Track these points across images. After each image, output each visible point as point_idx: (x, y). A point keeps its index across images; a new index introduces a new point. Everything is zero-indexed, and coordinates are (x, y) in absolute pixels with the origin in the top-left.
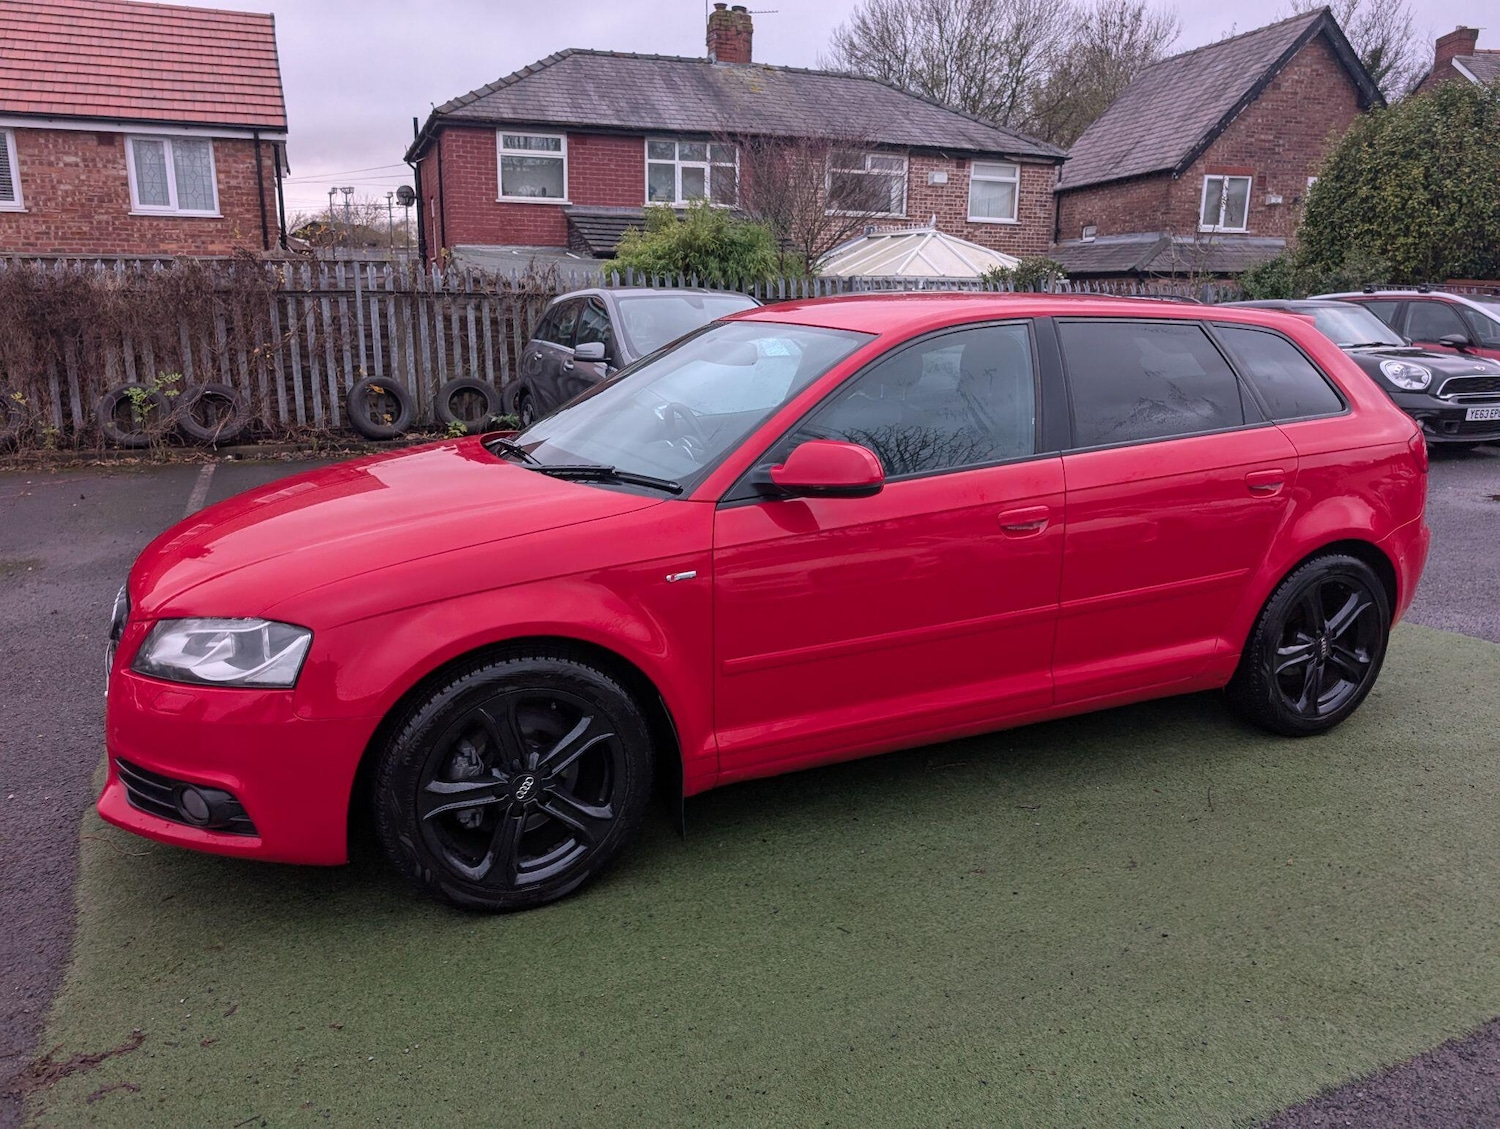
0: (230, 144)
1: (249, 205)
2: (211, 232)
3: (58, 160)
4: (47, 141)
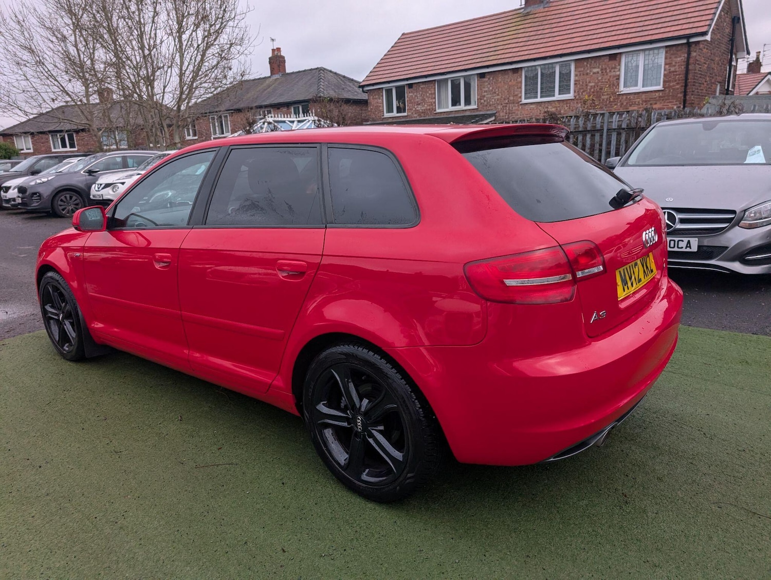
0: (674, 48)
1: (679, 80)
2: (655, 98)
3: (591, 71)
4: (587, 63)
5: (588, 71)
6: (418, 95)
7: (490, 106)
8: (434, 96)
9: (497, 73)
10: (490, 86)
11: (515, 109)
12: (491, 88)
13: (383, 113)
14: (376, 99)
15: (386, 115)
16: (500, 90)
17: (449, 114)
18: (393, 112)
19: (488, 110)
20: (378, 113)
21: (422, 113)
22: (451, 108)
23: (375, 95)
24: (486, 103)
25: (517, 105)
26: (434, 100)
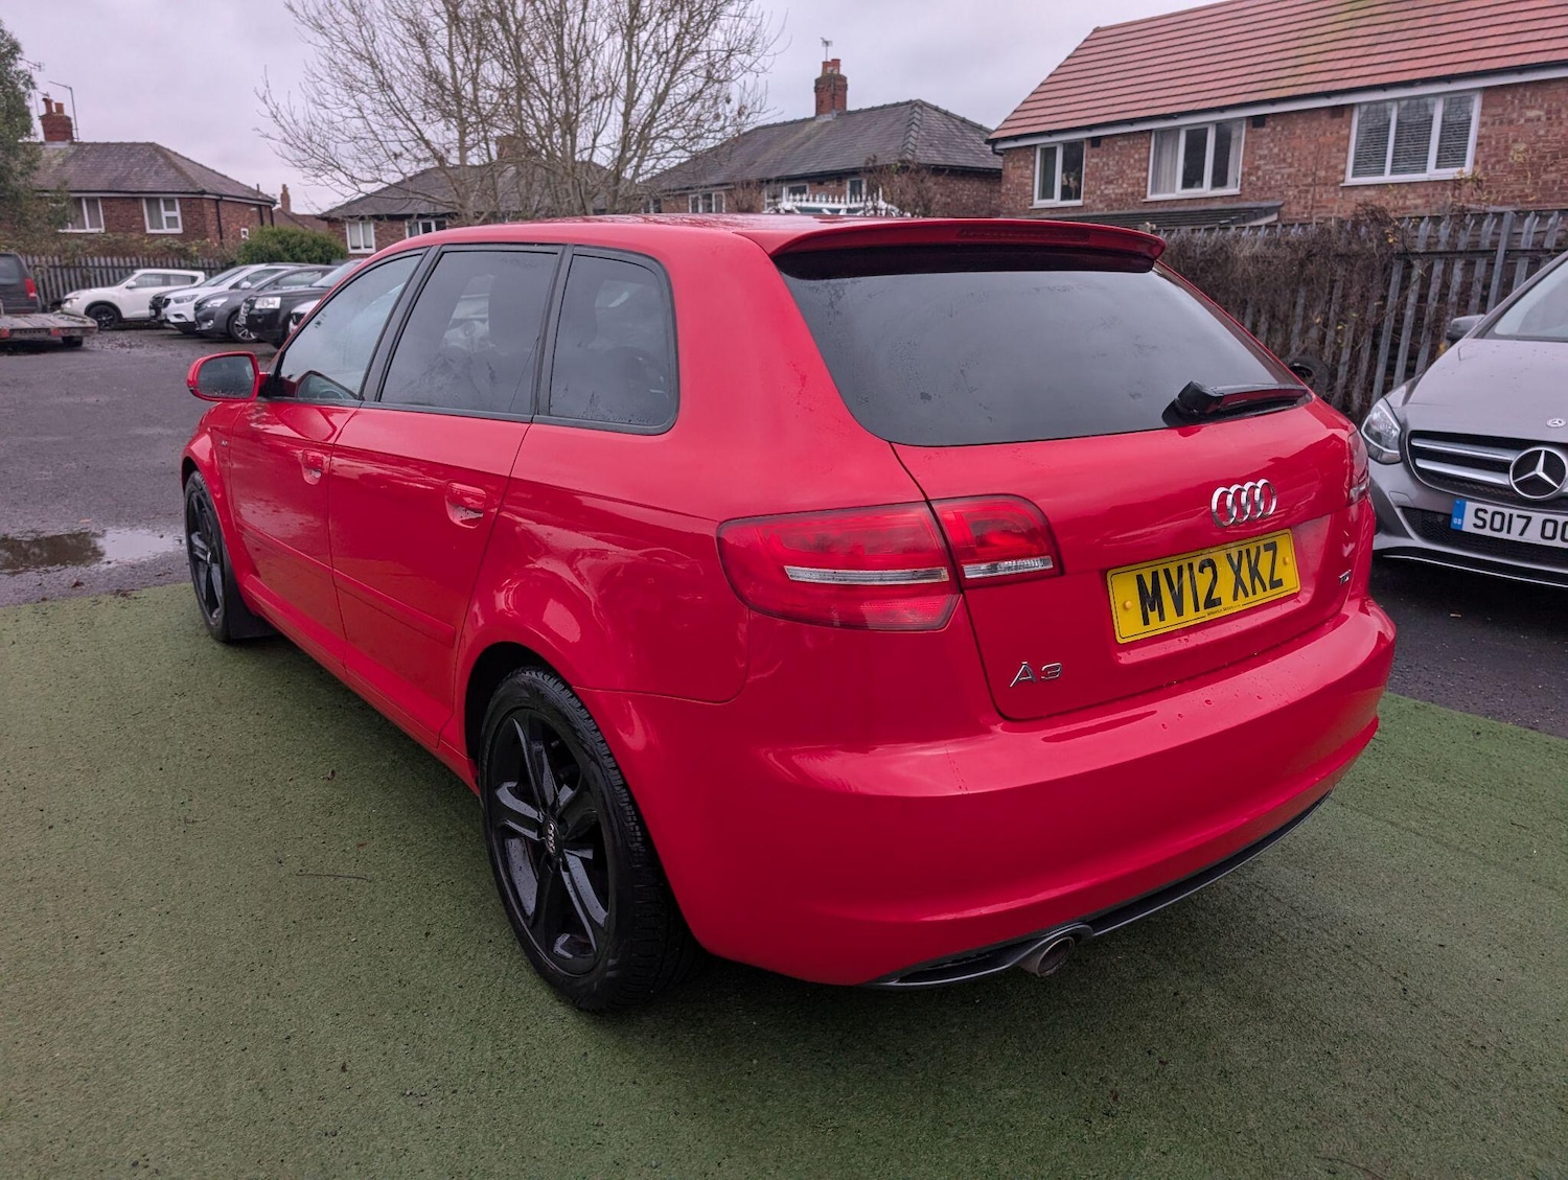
3: (1520, 115)
4: (1513, 97)
5: (1515, 116)
6: (1111, 163)
7: (1270, 189)
8: (1144, 165)
9: (1295, 116)
10: (1275, 146)
11: (1328, 200)
12: (1276, 150)
13: (1032, 200)
14: (1018, 167)
15: (1039, 203)
16: (1296, 154)
17: (1174, 206)
18: (1052, 197)
19: (1264, 199)
20: (1021, 199)
21: (1116, 201)
22: (1180, 193)
23: (1019, 160)
24: (1260, 183)
25: (1332, 189)
26: (1144, 174)
